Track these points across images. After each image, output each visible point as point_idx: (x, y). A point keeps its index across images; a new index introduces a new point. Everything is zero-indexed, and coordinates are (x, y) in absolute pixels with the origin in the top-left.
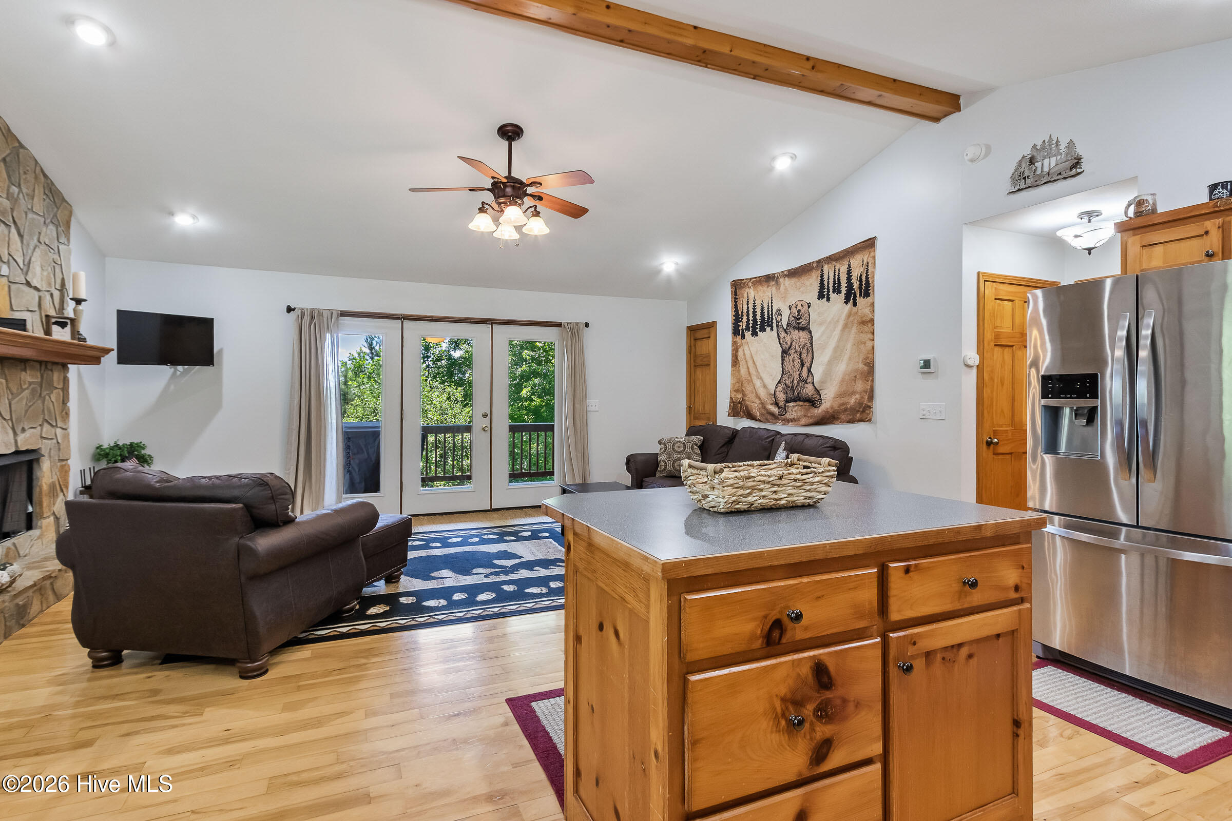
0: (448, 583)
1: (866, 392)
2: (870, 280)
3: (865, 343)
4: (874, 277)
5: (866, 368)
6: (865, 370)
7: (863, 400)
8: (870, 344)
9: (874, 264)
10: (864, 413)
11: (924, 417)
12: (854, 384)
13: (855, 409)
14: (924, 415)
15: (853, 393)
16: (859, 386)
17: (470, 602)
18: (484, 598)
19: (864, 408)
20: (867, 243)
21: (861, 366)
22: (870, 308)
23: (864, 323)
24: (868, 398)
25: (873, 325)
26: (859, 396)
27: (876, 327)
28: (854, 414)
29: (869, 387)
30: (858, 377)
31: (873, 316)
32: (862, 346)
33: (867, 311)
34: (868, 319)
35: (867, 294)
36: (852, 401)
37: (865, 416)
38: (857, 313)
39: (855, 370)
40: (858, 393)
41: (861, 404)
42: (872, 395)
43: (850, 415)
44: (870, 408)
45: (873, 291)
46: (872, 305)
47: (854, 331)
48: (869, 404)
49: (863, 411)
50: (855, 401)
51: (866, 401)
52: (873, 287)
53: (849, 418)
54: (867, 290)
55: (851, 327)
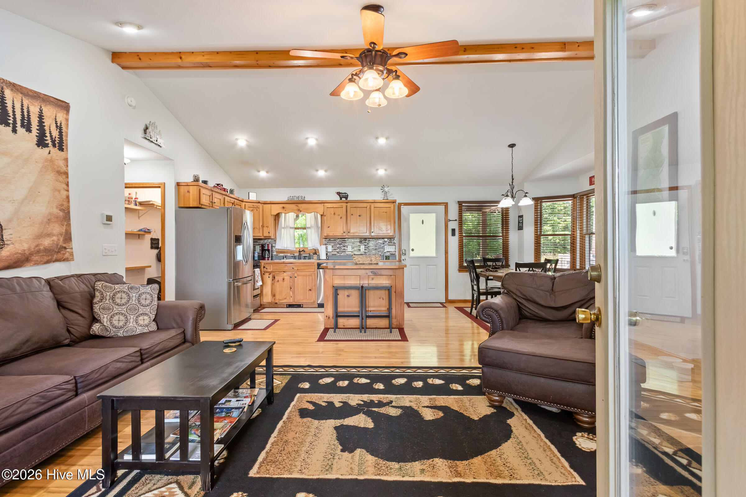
0: (425, 400)
1: (61, 235)
2: (64, 138)
3: (59, 191)
4: (67, 136)
5: (61, 214)
6: (61, 215)
7: (59, 242)
8: (64, 193)
9: (67, 125)
10: (59, 254)
11: (106, 254)
12: (48, 227)
13: (53, 250)
14: (106, 253)
15: (49, 235)
16: (57, 229)
17: (411, 378)
18: (401, 380)
19: (59, 249)
20: (61, 103)
21: (56, 211)
22: (64, 162)
23: (59, 173)
24: (63, 240)
25: (67, 177)
26: (55, 238)
27: (70, 180)
28: (52, 255)
29: (64, 231)
30: (53, 220)
31: (67, 170)
32: (57, 193)
33: (61, 163)
34: (62, 171)
35: (61, 149)
36: (47, 242)
37: (60, 256)
38: (51, 161)
39: (50, 214)
40: (54, 235)
41: (57, 245)
42: (68, 238)
43: (46, 256)
44: (65, 248)
45: (67, 149)
46: (66, 160)
47: (51, 176)
48: (64, 245)
49: (59, 252)
50: (51, 243)
51: (61, 243)
52: (67, 145)
53: (46, 259)
54: (61, 145)
55: (46, 171)
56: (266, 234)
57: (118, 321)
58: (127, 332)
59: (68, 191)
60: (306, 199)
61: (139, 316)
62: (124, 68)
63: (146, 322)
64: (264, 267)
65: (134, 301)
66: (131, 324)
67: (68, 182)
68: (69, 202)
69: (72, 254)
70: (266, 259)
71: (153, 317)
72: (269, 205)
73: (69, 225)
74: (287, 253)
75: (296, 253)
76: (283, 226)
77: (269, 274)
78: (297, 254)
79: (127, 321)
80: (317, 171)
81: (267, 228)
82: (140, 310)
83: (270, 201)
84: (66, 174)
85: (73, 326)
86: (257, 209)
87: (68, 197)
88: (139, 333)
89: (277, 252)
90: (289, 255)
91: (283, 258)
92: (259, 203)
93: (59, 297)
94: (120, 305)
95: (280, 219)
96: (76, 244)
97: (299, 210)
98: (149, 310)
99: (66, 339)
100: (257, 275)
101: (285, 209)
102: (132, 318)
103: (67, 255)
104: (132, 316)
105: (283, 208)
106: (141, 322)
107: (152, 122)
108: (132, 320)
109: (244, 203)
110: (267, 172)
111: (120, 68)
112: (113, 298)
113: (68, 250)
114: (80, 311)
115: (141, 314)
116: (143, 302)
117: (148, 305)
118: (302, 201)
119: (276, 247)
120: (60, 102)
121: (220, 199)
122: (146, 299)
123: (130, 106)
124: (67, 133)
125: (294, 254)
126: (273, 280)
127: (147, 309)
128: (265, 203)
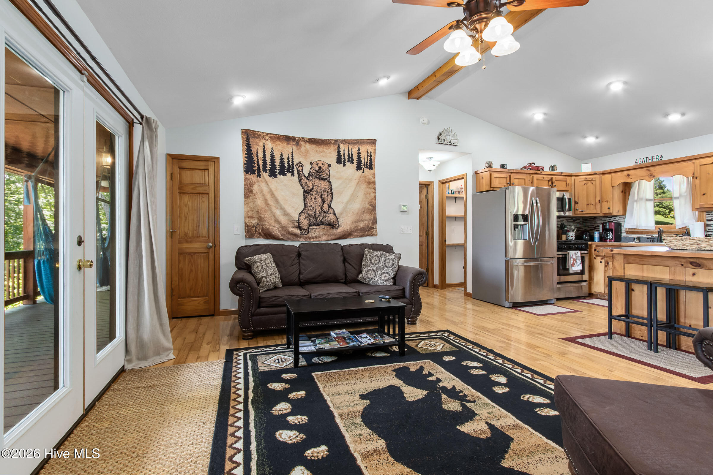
1: (370, 220)
2: (373, 161)
3: (370, 194)
5: (371, 207)
8: (373, 195)
9: (375, 153)
12: (363, 216)
13: (364, 229)
14: (403, 231)
15: (363, 220)
16: (367, 216)
19: (369, 228)
21: (367, 206)
22: (373, 176)
23: (369, 183)
24: (372, 223)
25: (375, 185)
26: (366, 222)
27: (377, 186)
28: (364, 232)
29: (372, 218)
30: (365, 212)
31: (375, 180)
32: (368, 195)
33: (371, 177)
34: (371, 181)
35: (371, 168)
36: (362, 225)
37: (370, 233)
38: (365, 177)
39: (364, 208)
40: (366, 221)
41: (368, 226)
42: (375, 222)
43: (361, 232)
44: (373, 228)
45: (375, 167)
46: (374, 174)
47: (364, 186)
48: (373, 226)
49: (369, 230)
50: (364, 225)
51: (370, 225)
52: (375, 165)
53: (360, 234)
54: (371, 166)
55: (362, 184)
56: (606, 211)
57: (371, 274)
58: (374, 282)
59: (375, 193)
60: (664, 158)
61: (383, 274)
62: (418, 99)
63: (386, 278)
64: (595, 250)
65: (381, 263)
66: (377, 278)
67: (375, 188)
68: (375, 199)
69: (376, 232)
70: (608, 241)
71: (392, 275)
72: (610, 175)
73: (375, 214)
74: (642, 233)
75: (655, 233)
76: (636, 198)
77: (602, 259)
78: (656, 235)
79: (375, 275)
80: (667, 115)
81: (606, 203)
82: (384, 269)
83: (611, 170)
84: (374, 183)
85: (349, 273)
86: (593, 181)
87: (375, 197)
88: (380, 284)
89: (627, 232)
90: (645, 236)
91: (634, 240)
92: (595, 174)
93: (345, 255)
94: (374, 265)
95: (632, 190)
96: (380, 226)
97: (651, 175)
98: (390, 271)
99: (343, 279)
100: (574, 257)
101: (631, 177)
102: (378, 274)
103: (374, 232)
104: (379, 273)
105: (628, 175)
106: (383, 278)
107: (446, 129)
108: (378, 275)
109: (573, 178)
110: (597, 138)
111: (416, 100)
112: (371, 260)
113: (375, 229)
114: (354, 265)
115: (385, 273)
116: (387, 264)
117: (390, 267)
118: (658, 162)
119: (626, 226)
120: (370, 140)
121: (525, 179)
122: (389, 263)
123: (424, 124)
124: (375, 158)
125: (652, 236)
126: (606, 266)
127: (389, 270)
128: (604, 173)
